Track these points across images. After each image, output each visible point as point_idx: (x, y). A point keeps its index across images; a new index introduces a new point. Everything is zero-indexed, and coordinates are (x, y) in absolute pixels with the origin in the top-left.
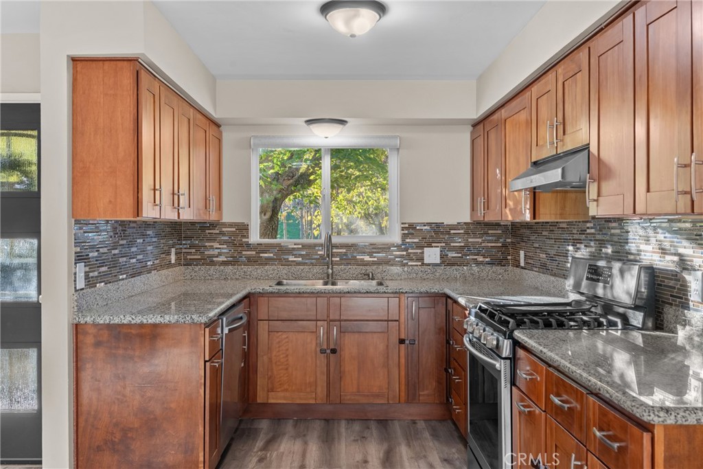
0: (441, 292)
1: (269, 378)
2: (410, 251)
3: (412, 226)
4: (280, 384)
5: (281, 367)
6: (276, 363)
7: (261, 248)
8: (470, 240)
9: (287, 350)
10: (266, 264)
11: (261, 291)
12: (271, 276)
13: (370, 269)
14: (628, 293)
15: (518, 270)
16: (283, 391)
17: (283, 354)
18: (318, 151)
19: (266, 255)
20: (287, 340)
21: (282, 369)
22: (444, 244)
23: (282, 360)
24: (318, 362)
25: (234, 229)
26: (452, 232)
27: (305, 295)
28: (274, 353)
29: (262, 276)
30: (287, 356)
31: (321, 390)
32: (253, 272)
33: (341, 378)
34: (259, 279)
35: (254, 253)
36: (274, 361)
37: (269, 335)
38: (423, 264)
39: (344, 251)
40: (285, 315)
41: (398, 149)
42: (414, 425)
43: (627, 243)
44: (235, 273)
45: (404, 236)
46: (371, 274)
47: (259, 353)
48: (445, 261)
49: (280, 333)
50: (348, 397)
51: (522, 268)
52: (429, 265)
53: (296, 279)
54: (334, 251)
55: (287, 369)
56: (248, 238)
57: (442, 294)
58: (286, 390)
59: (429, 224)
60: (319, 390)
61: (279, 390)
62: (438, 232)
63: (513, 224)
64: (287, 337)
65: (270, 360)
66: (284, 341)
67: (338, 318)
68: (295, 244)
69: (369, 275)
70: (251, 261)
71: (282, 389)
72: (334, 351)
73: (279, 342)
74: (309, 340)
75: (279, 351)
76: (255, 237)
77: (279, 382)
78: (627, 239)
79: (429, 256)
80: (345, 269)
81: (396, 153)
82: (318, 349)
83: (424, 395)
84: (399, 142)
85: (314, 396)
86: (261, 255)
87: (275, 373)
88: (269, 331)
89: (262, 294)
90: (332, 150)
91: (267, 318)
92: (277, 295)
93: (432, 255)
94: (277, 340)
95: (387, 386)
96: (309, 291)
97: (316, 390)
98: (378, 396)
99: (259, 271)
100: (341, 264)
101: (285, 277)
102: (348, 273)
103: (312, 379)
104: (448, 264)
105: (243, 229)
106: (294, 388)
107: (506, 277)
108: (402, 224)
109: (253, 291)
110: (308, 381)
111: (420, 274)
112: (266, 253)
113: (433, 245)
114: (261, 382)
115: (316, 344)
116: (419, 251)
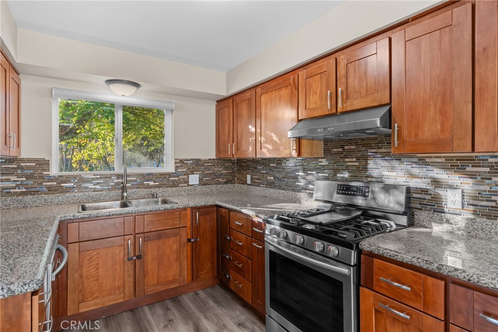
0: (213, 204)
1: (80, 292)
2: (180, 177)
3: (182, 161)
4: (91, 294)
5: (91, 280)
6: (86, 277)
7: (60, 180)
8: (215, 169)
9: (98, 264)
10: (67, 192)
11: (72, 218)
12: (72, 201)
13: (153, 190)
14: (400, 204)
15: (245, 186)
16: (93, 299)
17: (93, 268)
18: (113, 105)
19: (66, 185)
20: (97, 256)
21: (93, 281)
22: (201, 172)
23: (93, 273)
24: (126, 268)
25: (34, 164)
26: (205, 164)
27: (114, 217)
28: (85, 269)
29: (63, 202)
30: (98, 269)
31: (129, 290)
32: (54, 199)
33: (145, 276)
34: (60, 204)
35: (56, 183)
36: (84, 276)
37: (79, 254)
38: (188, 185)
39: (135, 179)
40: (95, 235)
41: (172, 111)
42: (198, 296)
43: (367, 170)
44: (35, 202)
45: (177, 168)
46: (155, 194)
47: (69, 272)
48: (202, 183)
49: (91, 251)
50: (150, 289)
51: (249, 185)
52: (192, 185)
53: (95, 202)
54: (128, 179)
55: (97, 280)
56: (49, 171)
57: (214, 205)
58: (97, 297)
59: (192, 160)
60: (127, 290)
61: (90, 299)
62: (197, 165)
63: (239, 160)
64: (98, 253)
65: (81, 276)
66: (95, 257)
67: (142, 231)
68: (94, 175)
69: (153, 195)
70: (50, 190)
71: (93, 297)
72: (139, 257)
73: (90, 259)
74: (118, 252)
75: (90, 267)
76: (54, 170)
77: (90, 292)
78: (367, 168)
79: (192, 180)
80: (135, 192)
81: (171, 113)
82: (126, 258)
83: (203, 274)
84: (174, 106)
85: (122, 296)
86: (62, 185)
87: (86, 285)
88: (79, 252)
89: (72, 221)
90: (124, 106)
91: (78, 241)
92: (88, 219)
93: (194, 179)
94: (88, 258)
95: (179, 274)
96: (118, 213)
97: (124, 290)
98: (172, 282)
99: (60, 198)
100: (133, 188)
101: (85, 201)
102: (137, 195)
103: (120, 283)
104: (204, 185)
105: (44, 164)
106: (104, 294)
107: (234, 190)
108: (176, 159)
109: (63, 219)
110: (117, 286)
111: (187, 192)
112: (67, 183)
113: (195, 173)
114: (72, 297)
115: (124, 254)
116: (186, 177)
